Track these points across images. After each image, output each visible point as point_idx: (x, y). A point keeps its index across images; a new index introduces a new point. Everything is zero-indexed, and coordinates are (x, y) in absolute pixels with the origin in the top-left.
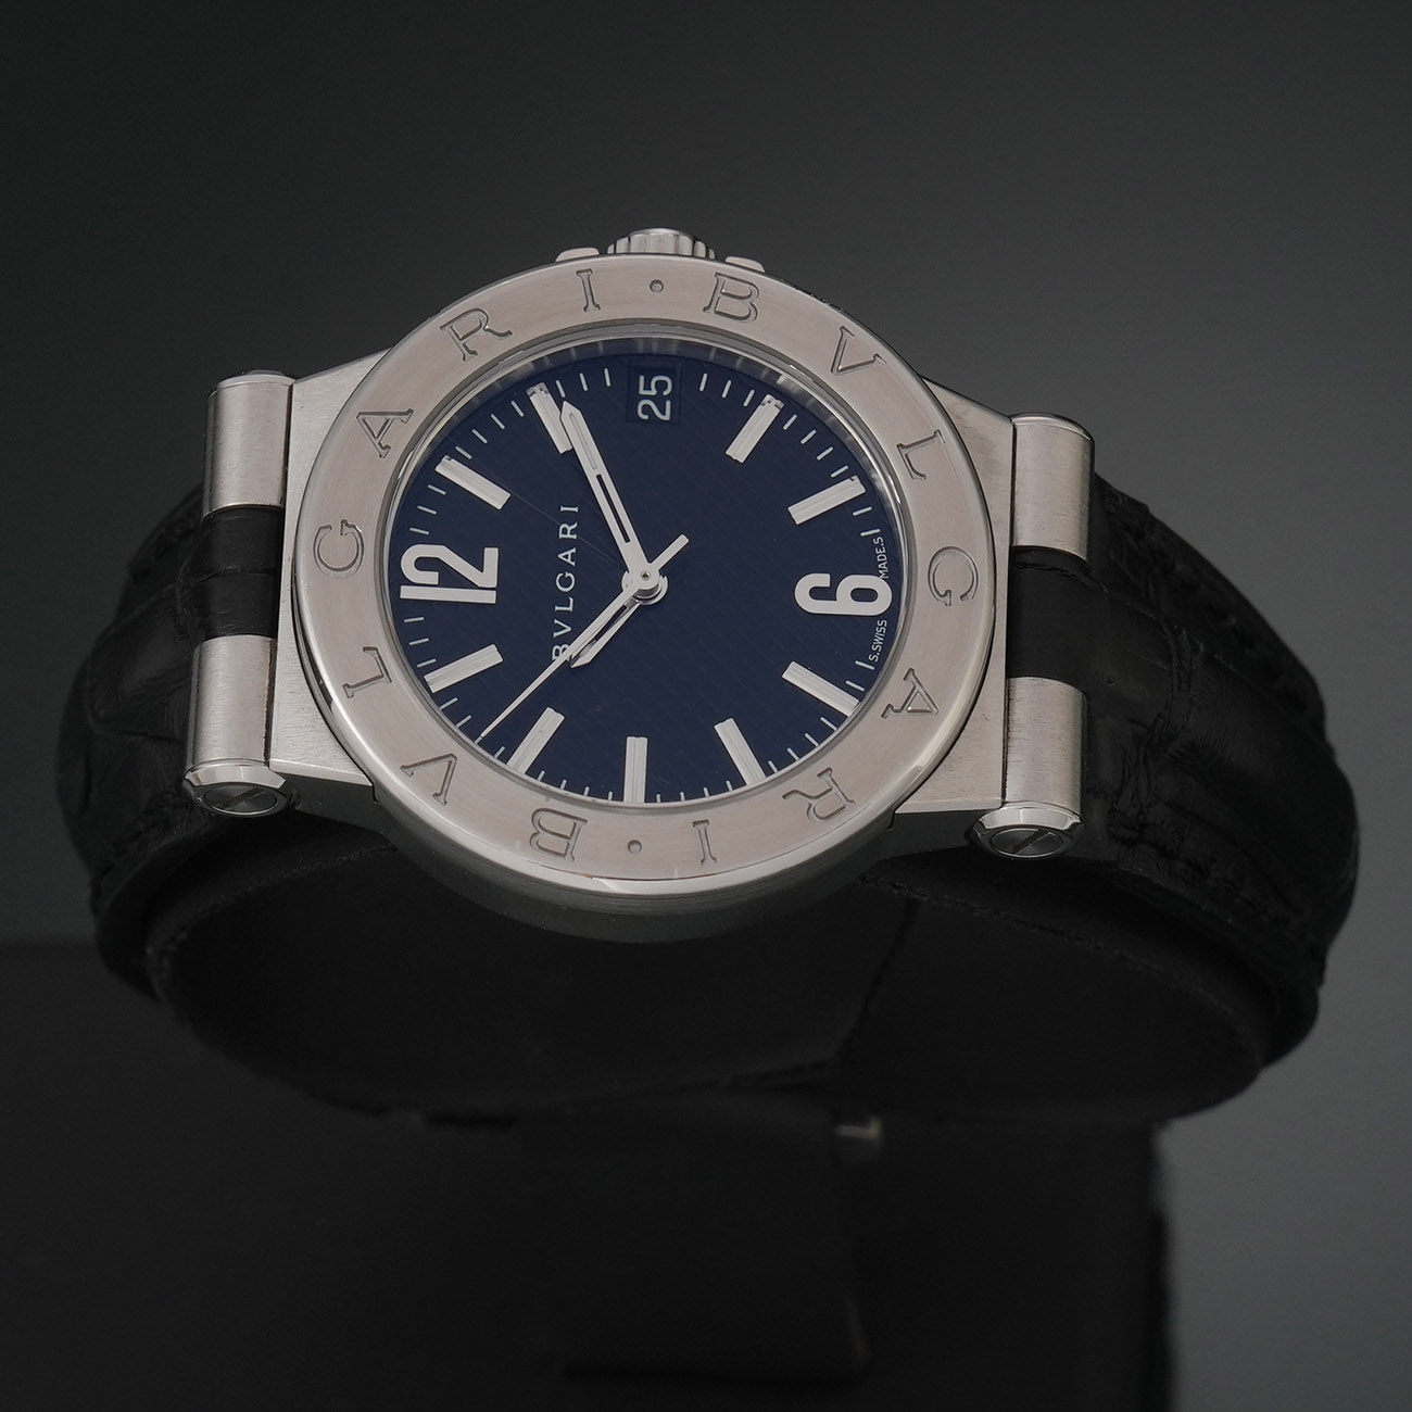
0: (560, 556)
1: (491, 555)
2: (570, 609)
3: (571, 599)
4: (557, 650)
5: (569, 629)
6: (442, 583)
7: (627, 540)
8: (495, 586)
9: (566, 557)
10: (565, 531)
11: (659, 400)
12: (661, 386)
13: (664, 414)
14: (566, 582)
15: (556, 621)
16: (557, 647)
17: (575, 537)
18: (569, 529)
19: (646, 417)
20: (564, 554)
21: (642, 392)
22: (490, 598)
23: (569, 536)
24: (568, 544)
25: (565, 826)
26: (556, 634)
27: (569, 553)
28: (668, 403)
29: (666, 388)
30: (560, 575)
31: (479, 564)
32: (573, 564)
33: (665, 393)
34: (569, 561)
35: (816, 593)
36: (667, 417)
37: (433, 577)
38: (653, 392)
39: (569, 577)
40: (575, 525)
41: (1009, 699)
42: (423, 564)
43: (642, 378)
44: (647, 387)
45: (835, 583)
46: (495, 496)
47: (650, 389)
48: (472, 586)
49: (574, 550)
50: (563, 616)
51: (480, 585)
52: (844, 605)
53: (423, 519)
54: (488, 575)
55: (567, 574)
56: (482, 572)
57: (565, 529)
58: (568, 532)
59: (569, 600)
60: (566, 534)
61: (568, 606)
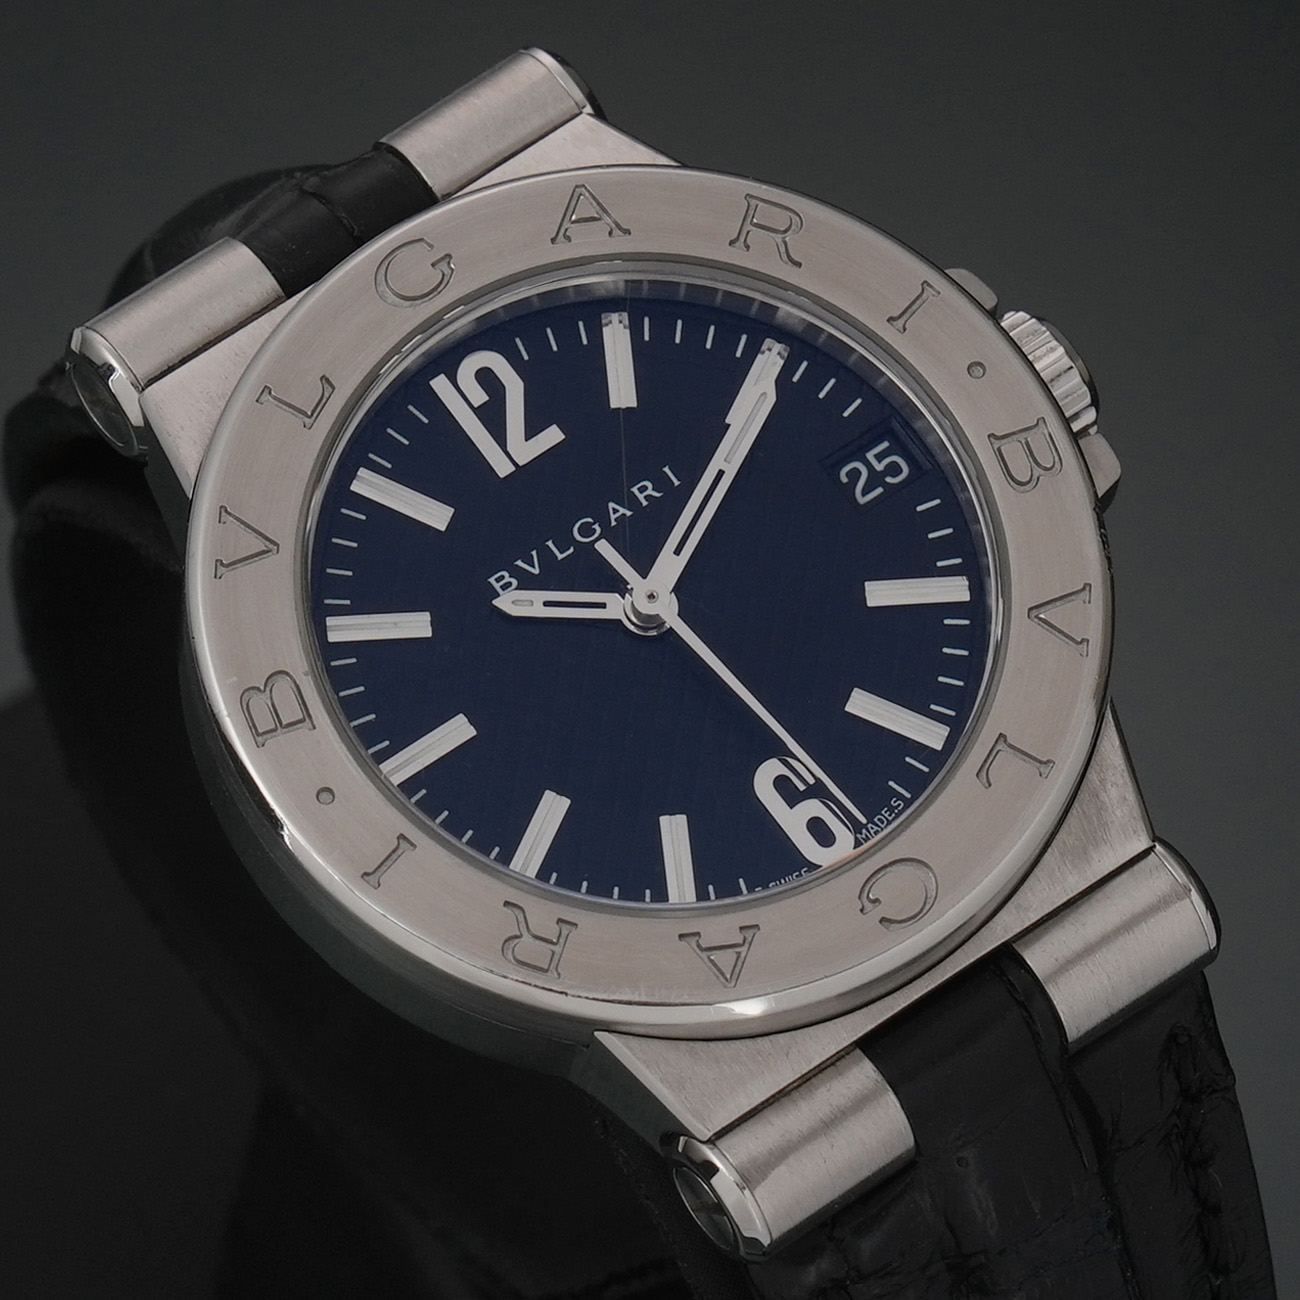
0: (612, 505)
1: (553, 436)
2: (560, 556)
3: (572, 550)
4: (503, 577)
5: (536, 571)
6: (480, 411)
7: (678, 552)
8: (521, 464)
9: (615, 511)
10: (643, 489)
11: (875, 479)
12: (894, 470)
13: (863, 495)
14: (586, 530)
15: (534, 553)
16: (505, 574)
17: (645, 503)
18: (650, 492)
19: (844, 479)
20: (617, 507)
21: (870, 456)
22: (503, 468)
23: (641, 497)
24: (632, 503)
25: (290, 711)
26: (519, 563)
27: (622, 511)
28: (880, 490)
29: (894, 476)
30: (590, 520)
31: (531, 432)
32: (614, 523)
33: (889, 480)
34: (613, 517)
35: (782, 784)
36: (862, 500)
37: (479, 397)
38: (879, 467)
39: (595, 530)
40: (656, 494)
41: (833, 1064)
42: (485, 377)
43: (885, 445)
44: (880, 457)
45: (808, 795)
46: (622, 391)
47: (880, 462)
48: (501, 441)
49: (629, 513)
50: (547, 555)
51: (509, 449)
52: (793, 821)
53: (537, 344)
54: (526, 450)
55: (596, 526)
56: (526, 440)
57: (645, 488)
58: (645, 493)
59: (569, 548)
60: (641, 492)
61: (561, 553)
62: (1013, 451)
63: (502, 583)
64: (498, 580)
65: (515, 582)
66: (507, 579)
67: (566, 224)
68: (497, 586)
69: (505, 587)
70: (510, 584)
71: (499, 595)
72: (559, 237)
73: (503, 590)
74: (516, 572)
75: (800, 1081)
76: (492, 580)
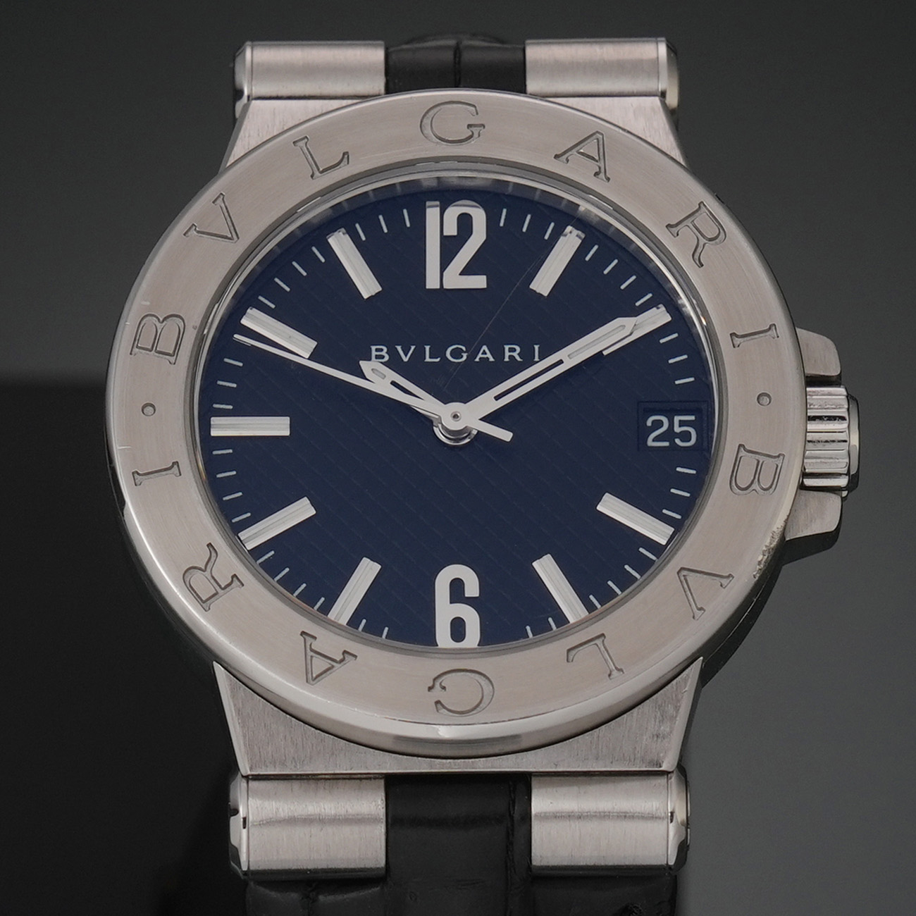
0: (485, 348)
1: (479, 282)
2: (428, 359)
3: (438, 360)
4: (382, 350)
5: (406, 359)
6: (445, 240)
7: (497, 398)
8: (445, 287)
9: (484, 353)
11: (669, 435)
12: (685, 436)
13: (653, 441)
14: (457, 354)
15: (413, 348)
16: (385, 349)
17: (507, 359)
18: (515, 354)
19: (649, 423)
20: (487, 351)
21: (677, 419)
22: (432, 282)
23: (507, 354)
24: (498, 353)
26: (399, 348)
27: (489, 355)
28: (667, 444)
29: (682, 441)
30: (464, 348)
31: (467, 271)
32: (477, 360)
33: (677, 441)
34: (480, 355)
35: (457, 587)
36: (650, 443)
37: (451, 229)
38: (677, 429)
39: (462, 357)
40: (518, 359)
42: (465, 223)
43: (693, 418)
44: (682, 423)
45: (470, 602)
46: (544, 282)
47: (680, 426)
48: (443, 266)
49: (492, 359)
50: (419, 354)
51: (445, 273)
52: (445, 611)
53: (516, 220)
54: (455, 279)
56: (460, 274)
57: (514, 350)
58: (511, 354)
59: (437, 358)
60: (510, 351)
61: (430, 358)
62: (748, 464)
63: (378, 353)
64: (377, 350)
65: (387, 358)
66: (383, 353)
67: (574, 151)
68: (374, 353)
69: (377, 357)
70: (383, 357)
71: (370, 360)
72: (563, 157)
73: (376, 358)
74: (392, 352)
75: (332, 776)
76: (373, 348)
